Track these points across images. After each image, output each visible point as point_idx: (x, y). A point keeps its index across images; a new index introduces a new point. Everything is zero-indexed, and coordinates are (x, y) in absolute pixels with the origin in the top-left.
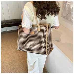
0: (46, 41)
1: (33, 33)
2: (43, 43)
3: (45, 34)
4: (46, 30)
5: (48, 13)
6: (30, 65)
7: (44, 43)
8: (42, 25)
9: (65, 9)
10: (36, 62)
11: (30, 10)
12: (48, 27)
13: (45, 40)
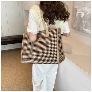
0: (56, 47)
1: (41, 40)
2: (53, 49)
3: (55, 39)
4: (56, 34)
5: (57, 18)
6: (36, 85)
7: (55, 49)
8: (50, 30)
9: (75, 18)
10: (43, 81)
11: (36, 13)
12: (58, 31)
13: (55, 45)
